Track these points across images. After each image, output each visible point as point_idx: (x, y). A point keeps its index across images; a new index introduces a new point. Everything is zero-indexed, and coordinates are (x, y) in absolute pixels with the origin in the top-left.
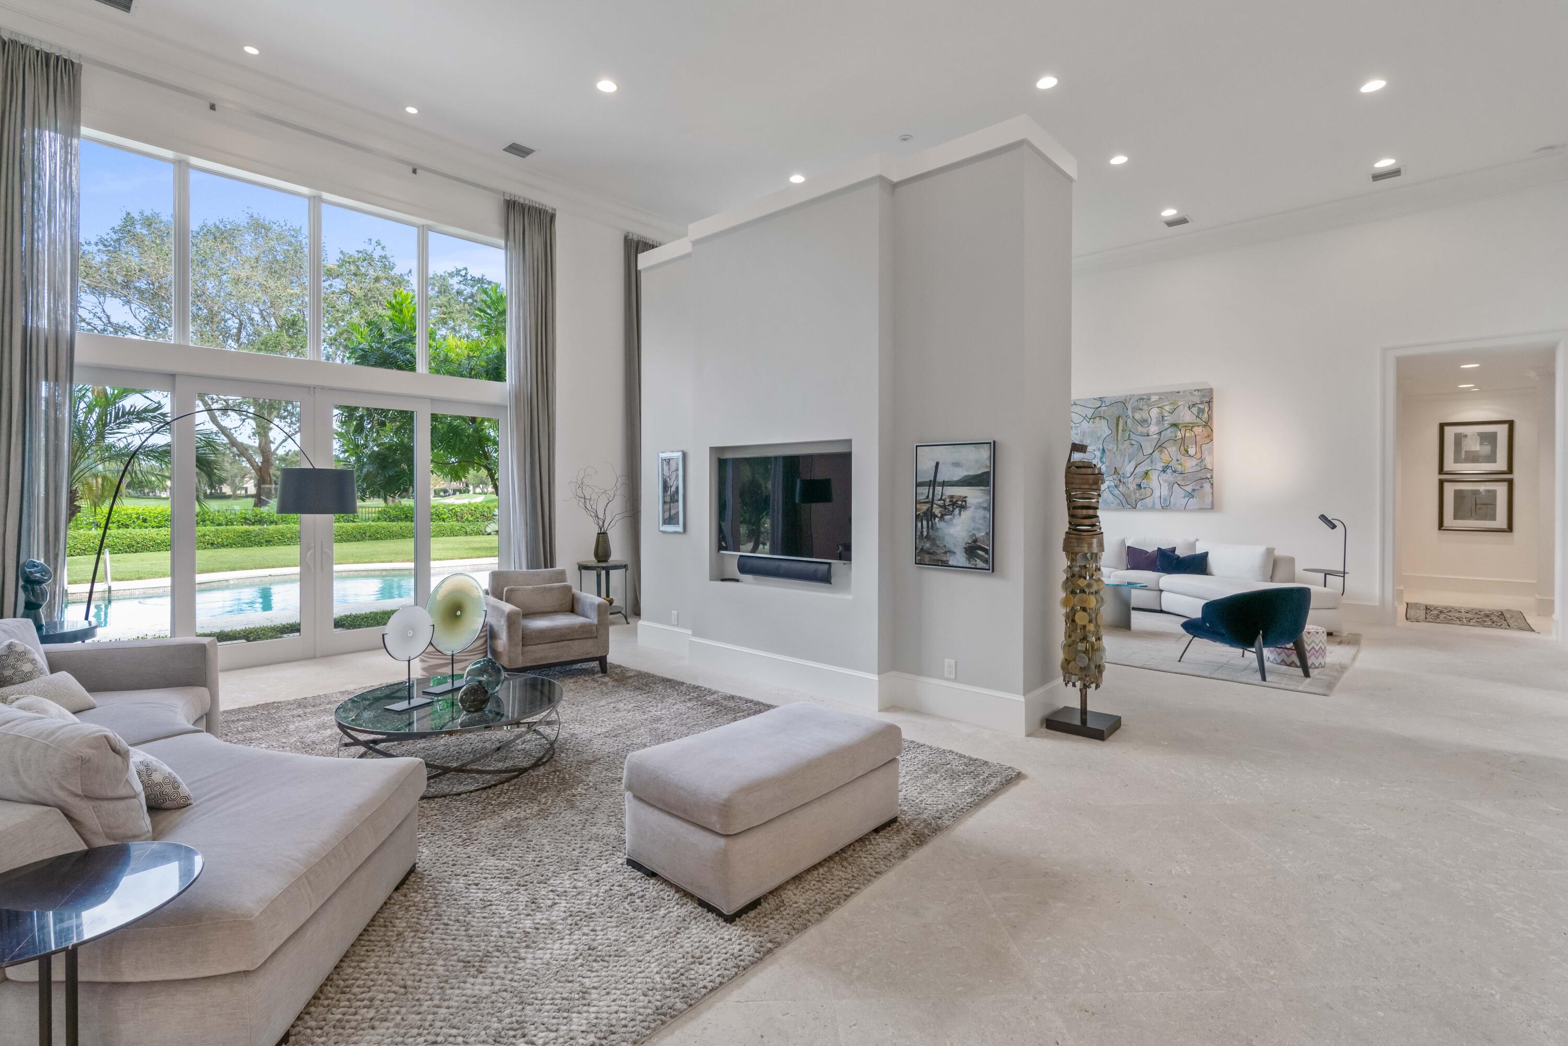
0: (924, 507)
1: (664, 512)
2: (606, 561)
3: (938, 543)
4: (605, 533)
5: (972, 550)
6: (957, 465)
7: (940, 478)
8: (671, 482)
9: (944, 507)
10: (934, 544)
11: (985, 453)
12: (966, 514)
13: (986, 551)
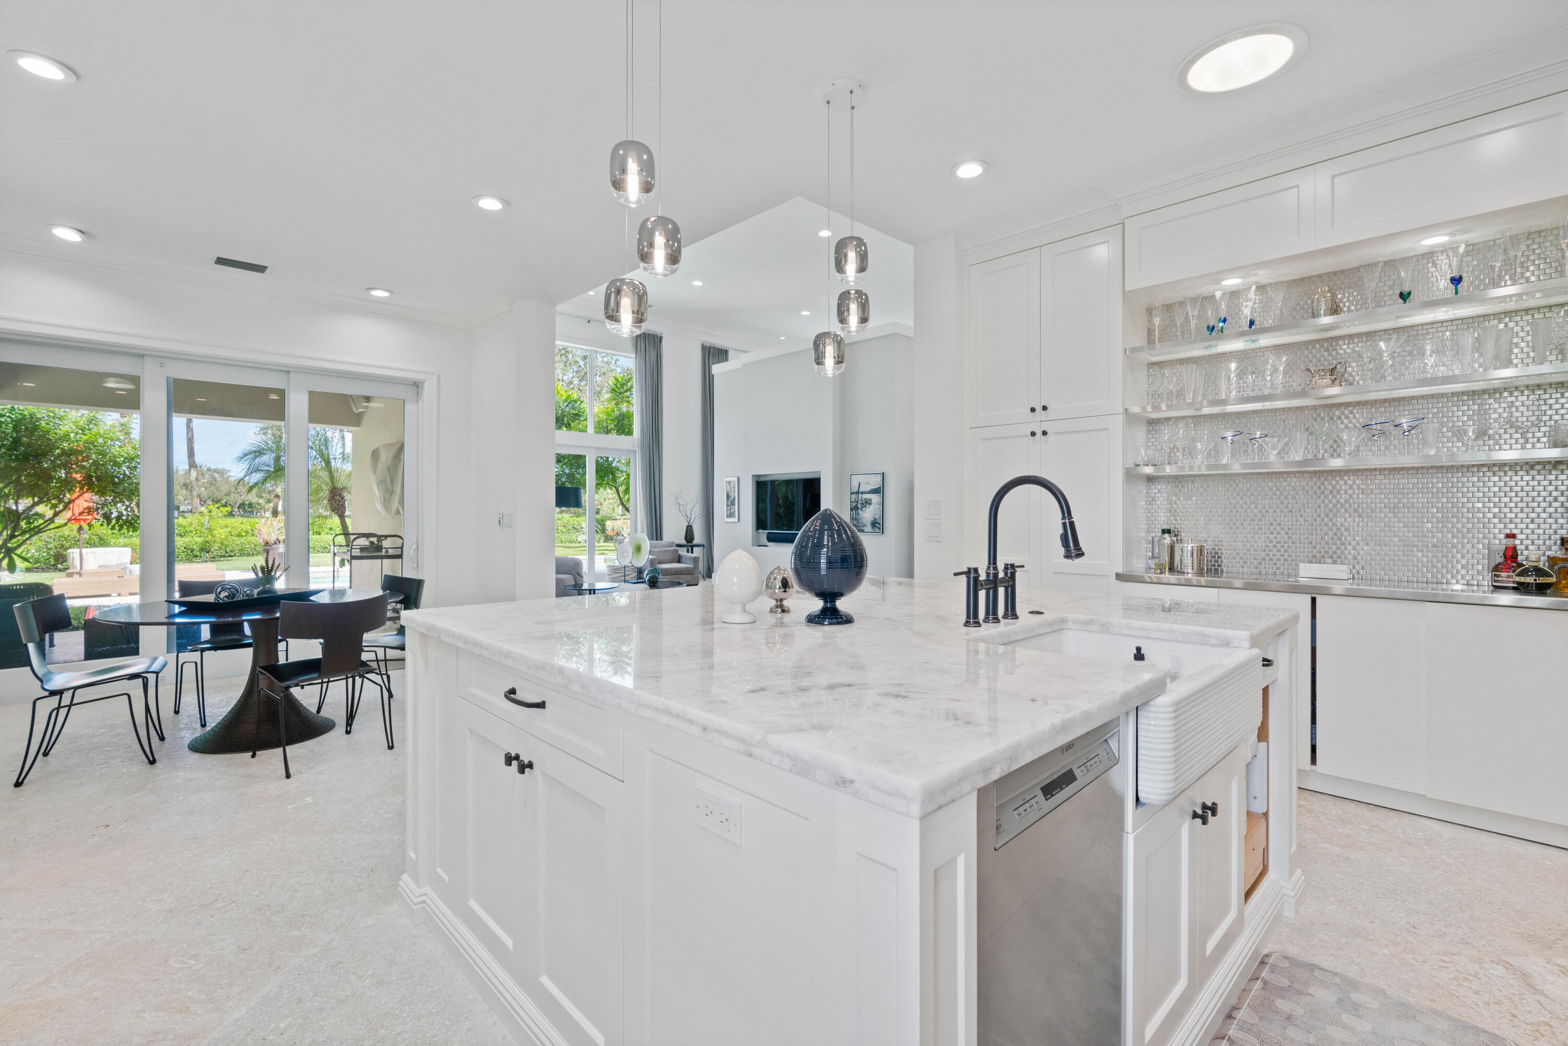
0: (854, 504)
1: (727, 511)
2: (692, 542)
3: (860, 521)
4: (691, 526)
5: (874, 524)
6: (868, 483)
7: (861, 490)
8: (731, 494)
9: (862, 504)
10: (858, 522)
11: (879, 478)
12: (872, 507)
13: (880, 524)
